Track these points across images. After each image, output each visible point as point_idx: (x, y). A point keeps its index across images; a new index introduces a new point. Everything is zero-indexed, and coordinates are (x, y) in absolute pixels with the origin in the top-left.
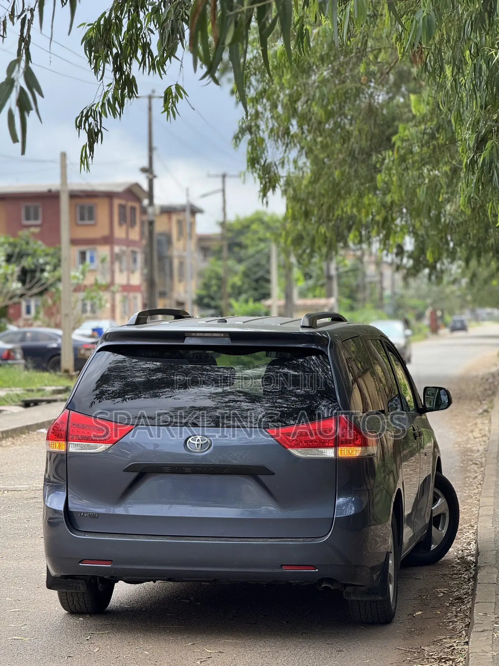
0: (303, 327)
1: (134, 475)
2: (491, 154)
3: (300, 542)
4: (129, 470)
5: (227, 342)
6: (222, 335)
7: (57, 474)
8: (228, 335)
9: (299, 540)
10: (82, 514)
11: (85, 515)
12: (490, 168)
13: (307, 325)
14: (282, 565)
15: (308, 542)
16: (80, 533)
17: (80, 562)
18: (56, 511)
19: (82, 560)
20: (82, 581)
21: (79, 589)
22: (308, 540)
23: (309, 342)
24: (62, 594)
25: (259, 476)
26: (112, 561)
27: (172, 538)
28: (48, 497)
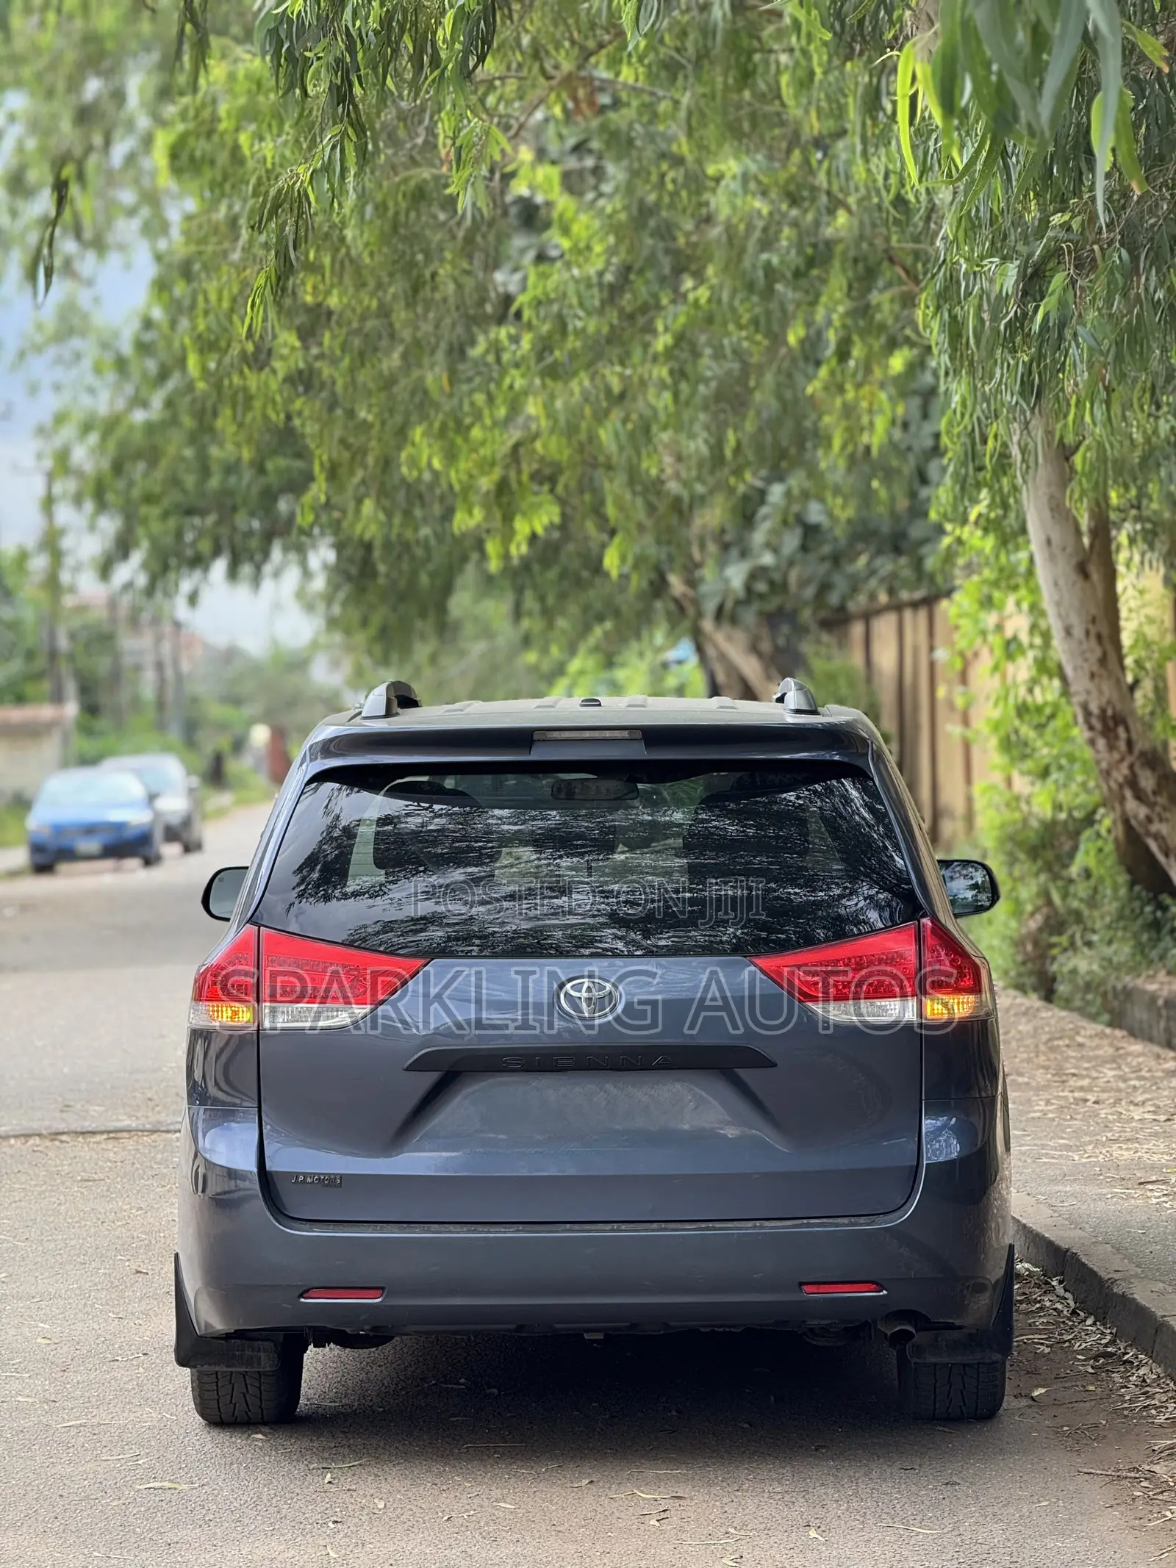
0: (798, 711)
1: (429, 1079)
2: (1062, 304)
3: (844, 1225)
4: (420, 1065)
5: (639, 752)
6: (625, 734)
7: (228, 1081)
8: (639, 735)
9: (839, 1220)
10: (301, 1178)
11: (309, 1180)
12: (1061, 337)
13: (804, 707)
14: (801, 1284)
15: (863, 1225)
16: (297, 1225)
17: (301, 1296)
18: (232, 1174)
19: (307, 1291)
20: (266, 1344)
21: (259, 1364)
22: (862, 1220)
23: (822, 748)
24: (206, 1379)
25: (741, 1072)
26: (383, 1288)
27: (528, 1227)
28: (204, 1136)
